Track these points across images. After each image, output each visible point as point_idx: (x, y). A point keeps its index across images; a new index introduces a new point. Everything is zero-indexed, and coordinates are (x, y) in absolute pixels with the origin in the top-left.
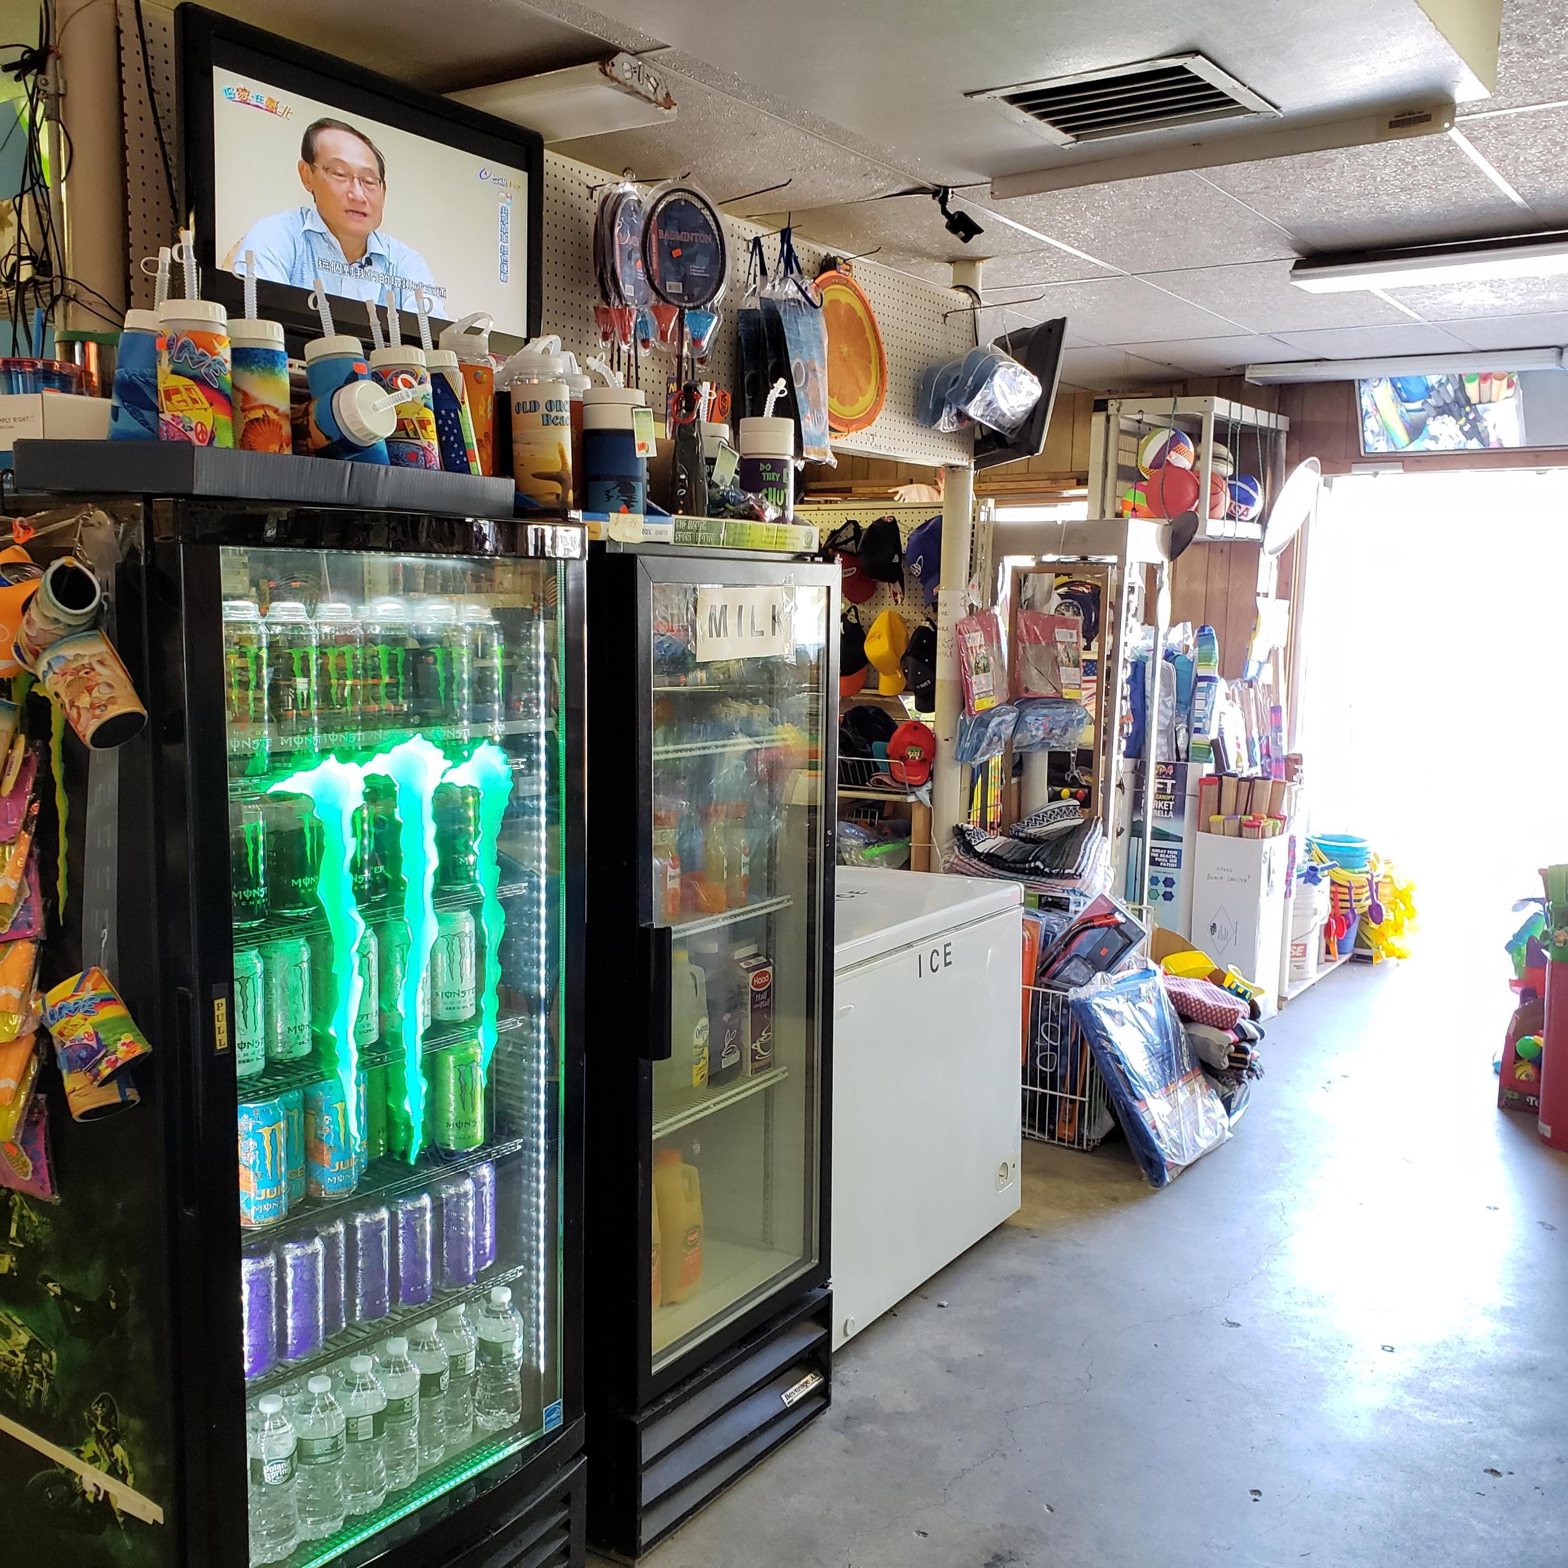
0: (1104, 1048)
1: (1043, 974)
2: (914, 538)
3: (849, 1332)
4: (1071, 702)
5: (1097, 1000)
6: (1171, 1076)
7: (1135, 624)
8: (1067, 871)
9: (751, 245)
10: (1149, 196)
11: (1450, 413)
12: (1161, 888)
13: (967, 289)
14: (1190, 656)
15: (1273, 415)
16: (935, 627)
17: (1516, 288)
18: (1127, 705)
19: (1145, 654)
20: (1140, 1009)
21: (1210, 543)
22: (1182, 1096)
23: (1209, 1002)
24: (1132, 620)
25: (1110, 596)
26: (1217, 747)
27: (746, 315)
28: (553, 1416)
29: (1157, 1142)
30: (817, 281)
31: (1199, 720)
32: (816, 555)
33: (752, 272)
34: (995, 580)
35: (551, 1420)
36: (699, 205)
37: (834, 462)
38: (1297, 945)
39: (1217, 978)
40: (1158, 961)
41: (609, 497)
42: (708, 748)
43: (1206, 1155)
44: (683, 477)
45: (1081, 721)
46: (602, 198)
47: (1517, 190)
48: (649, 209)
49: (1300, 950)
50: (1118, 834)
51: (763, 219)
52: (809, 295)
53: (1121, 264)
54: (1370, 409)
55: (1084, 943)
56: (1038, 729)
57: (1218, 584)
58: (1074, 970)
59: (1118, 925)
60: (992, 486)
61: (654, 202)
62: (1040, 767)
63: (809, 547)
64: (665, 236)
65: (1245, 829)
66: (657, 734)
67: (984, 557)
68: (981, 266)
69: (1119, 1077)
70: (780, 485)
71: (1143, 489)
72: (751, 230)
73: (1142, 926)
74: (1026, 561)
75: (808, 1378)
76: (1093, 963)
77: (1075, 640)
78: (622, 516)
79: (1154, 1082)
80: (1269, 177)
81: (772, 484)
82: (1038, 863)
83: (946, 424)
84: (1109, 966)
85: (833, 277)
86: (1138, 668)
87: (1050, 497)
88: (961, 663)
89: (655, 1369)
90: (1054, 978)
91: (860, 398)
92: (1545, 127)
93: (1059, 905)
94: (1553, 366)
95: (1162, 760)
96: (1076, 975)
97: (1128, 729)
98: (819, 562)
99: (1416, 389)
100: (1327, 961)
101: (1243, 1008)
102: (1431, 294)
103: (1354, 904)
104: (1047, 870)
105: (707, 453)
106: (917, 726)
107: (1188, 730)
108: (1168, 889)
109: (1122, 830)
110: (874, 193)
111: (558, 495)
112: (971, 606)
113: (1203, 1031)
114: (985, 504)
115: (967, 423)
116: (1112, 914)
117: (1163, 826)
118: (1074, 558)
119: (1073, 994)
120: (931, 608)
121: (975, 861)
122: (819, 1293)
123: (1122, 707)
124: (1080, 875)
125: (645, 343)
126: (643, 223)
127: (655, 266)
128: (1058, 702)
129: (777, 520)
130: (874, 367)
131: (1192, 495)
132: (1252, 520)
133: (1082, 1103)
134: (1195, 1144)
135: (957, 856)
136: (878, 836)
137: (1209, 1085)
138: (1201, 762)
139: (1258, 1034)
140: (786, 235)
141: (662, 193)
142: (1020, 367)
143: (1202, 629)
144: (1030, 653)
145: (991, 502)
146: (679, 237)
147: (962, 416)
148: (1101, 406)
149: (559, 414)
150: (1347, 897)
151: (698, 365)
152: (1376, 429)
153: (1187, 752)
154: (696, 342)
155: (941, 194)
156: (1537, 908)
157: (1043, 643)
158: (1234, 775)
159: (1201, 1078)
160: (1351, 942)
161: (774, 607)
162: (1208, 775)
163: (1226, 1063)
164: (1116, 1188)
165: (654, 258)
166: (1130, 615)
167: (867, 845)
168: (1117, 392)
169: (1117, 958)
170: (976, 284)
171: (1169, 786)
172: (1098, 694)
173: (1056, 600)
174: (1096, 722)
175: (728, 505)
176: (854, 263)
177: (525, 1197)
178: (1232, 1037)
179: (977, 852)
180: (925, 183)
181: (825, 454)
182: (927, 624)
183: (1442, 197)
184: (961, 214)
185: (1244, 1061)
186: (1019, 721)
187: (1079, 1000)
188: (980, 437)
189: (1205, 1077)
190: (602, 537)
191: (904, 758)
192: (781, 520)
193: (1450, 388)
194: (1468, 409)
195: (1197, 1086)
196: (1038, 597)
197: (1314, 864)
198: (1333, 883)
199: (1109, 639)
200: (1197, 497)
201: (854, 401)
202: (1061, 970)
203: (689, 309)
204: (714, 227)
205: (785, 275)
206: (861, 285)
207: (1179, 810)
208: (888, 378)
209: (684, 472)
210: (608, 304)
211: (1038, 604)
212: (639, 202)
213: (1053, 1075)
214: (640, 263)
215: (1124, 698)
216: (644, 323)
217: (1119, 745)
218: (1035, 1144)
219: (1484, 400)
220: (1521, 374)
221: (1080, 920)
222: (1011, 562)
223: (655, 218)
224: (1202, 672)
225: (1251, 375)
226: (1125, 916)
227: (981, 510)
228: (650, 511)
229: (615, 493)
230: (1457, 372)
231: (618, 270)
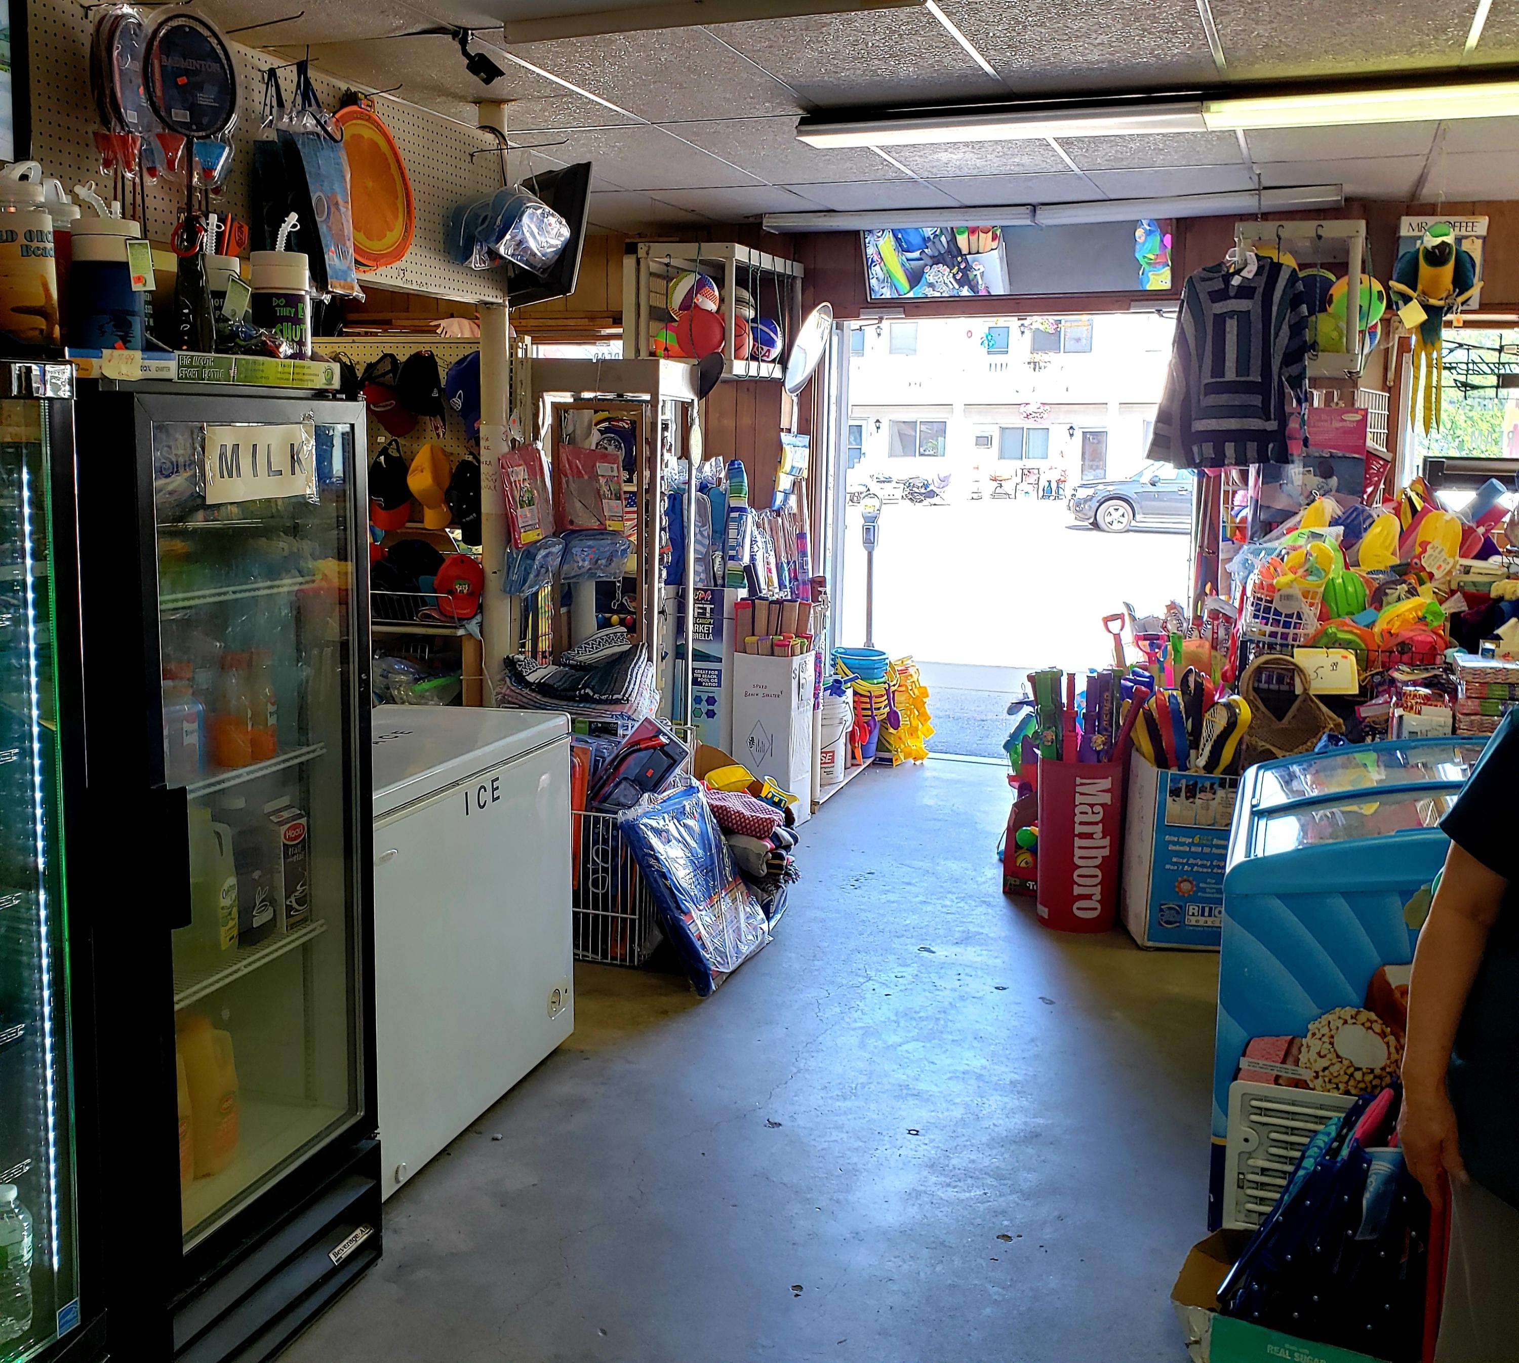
0: (652, 866)
1: (593, 798)
2: (453, 373)
3: (401, 1179)
4: (615, 533)
5: (645, 820)
6: (714, 887)
7: (671, 459)
8: (615, 697)
9: (266, 76)
10: (663, 49)
11: (945, 263)
12: (704, 707)
13: (493, 130)
14: (722, 488)
15: (789, 262)
16: (479, 461)
17: (994, 150)
18: (665, 536)
19: (682, 486)
20: (685, 826)
21: (737, 381)
22: (725, 905)
23: (747, 813)
24: (667, 456)
25: (645, 432)
26: (750, 572)
27: (263, 147)
28: (68, 1318)
29: (702, 952)
30: (337, 116)
31: (733, 548)
32: (338, 392)
33: (268, 102)
34: (536, 415)
35: (67, 1322)
36: (206, 33)
37: (362, 296)
38: (826, 753)
39: (755, 789)
40: (700, 778)
41: (103, 333)
42: (225, 594)
43: (749, 959)
44: (186, 311)
45: (624, 551)
46: (98, 18)
47: (989, 62)
48: (150, 31)
49: (828, 756)
50: (663, 658)
51: (279, 50)
52: (329, 129)
53: (641, 113)
54: (876, 258)
55: (632, 767)
56: (584, 560)
57: (746, 421)
58: (622, 792)
59: (662, 746)
60: (532, 322)
61: (154, 26)
62: (588, 596)
63: (331, 384)
64: (168, 62)
65: (776, 648)
66: (161, 583)
67: (524, 393)
68: (507, 109)
69: (666, 893)
70: (297, 321)
71: (673, 330)
72: (267, 61)
73: (686, 747)
74: (566, 397)
75: (358, 1231)
76: (640, 784)
77: (615, 473)
78: (116, 353)
79: (699, 895)
80: (772, 37)
81: (287, 319)
82: (587, 690)
83: (477, 261)
84: (655, 785)
85: (355, 112)
86: (676, 500)
87: (589, 336)
88: (504, 495)
89: (187, 1249)
90: (604, 801)
91: (388, 233)
92: (1009, 7)
93: (608, 730)
94: (1028, 222)
95: (700, 585)
96: (625, 796)
97: (668, 558)
98: (341, 400)
99: (915, 240)
100: (853, 765)
101: (779, 816)
102: (922, 153)
103: (875, 712)
104: (596, 696)
105: (213, 286)
106: (464, 560)
107: (723, 558)
108: (711, 707)
109: (666, 654)
110: (394, 30)
111: (42, 330)
112: (514, 441)
113: (743, 842)
114: (523, 342)
115: (499, 262)
116: (657, 736)
117: (703, 648)
118: (610, 396)
119: (622, 816)
120: (473, 442)
121: (527, 691)
122: (366, 1145)
123: (660, 539)
124: (628, 700)
125: (152, 172)
126: (144, 46)
127: (159, 93)
128: (602, 534)
129: (292, 357)
130: (401, 204)
131: (718, 336)
132: (773, 361)
133: (633, 921)
134: (738, 951)
135: (508, 687)
136: (427, 670)
137: (750, 892)
138: (736, 588)
139: (791, 840)
140: (302, 68)
141: (163, 18)
142: (547, 209)
143: (732, 463)
144: (573, 486)
145: (528, 339)
146: (183, 64)
147: (493, 255)
148: (632, 249)
149: (41, 245)
150: (869, 706)
151: (212, 196)
152: (881, 276)
153: (723, 578)
154: (207, 172)
155: (461, 35)
156: (1027, 710)
157: (586, 477)
158: (766, 599)
159: (742, 887)
160: (873, 747)
161: (292, 445)
162: (742, 599)
163: (764, 870)
164: (665, 1001)
165: (158, 84)
166: (665, 451)
167: (416, 680)
168: (646, 236)
169: (662, 778)
170: (503, 128)
171: (708, 610)
172: (638, 526)
173: (596, 436)
174: (639, 552)
175: (237, 340)
176: (375, 98)
177: (30, 1085)
178: (769, 845)
179: (528, 682)
180: (444, 23)
181: (352, 288)
182: (470, 458)
183: (925, 64)
184: (481, 56)
185: (780, 867)
186: (566, 552)
187: (627, 821)
188: (513, 276)
189: (746, 884)
190: (95, 374)
191: (451, 592)
192: (298, 355)
193: (943, 239)
194: (959, 259)
195: (739, 895)
196: (578, 432)
197: (839, 677)
198: (855, 693)
199: (647, 473)
200: (723, 338)
201: (382, 236)
202: (611, 794)
203: (198, 138)
204: (222, 56)
205: (304, 109)
206: (385, 121)
207: (718, 632)
208: (416, 213)
209: (187, 307)
210: (109, 130)
211: (578, 439)
212: (139, 25)
213: (605, 896)
214: (142, 90)
215: (662, 529)
216: (150, 151)
217: (659, 574)
218: (590, 965)
219: (974, 250)
220: (1002, 227)
221: (626, 746)
222: (550, 398)
223: (156, 43)
224: (734, 503)
225: (768, 224)
226: (669, 738)
227: (518, 347)
228: (149, 347)
229: (109, 327)
230: (949, 225)
231: (119, 95)
